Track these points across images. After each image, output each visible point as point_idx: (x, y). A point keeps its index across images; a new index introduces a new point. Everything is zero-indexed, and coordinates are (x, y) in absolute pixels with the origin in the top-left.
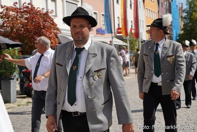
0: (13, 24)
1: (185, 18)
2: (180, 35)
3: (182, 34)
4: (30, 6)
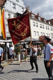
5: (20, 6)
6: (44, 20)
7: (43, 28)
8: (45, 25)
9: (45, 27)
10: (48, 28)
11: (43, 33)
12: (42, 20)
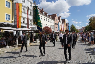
5: (29, 1)
6: (47, 14)
7: (46, 20)
8: (48, 19)
9: (48, 20)
10: (49, 21)
11: (46, 25)
12: (46, 14)
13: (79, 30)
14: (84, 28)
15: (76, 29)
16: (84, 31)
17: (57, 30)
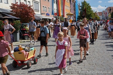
0: (16, 11)
1: (81, 9)
2: (79, 16)
3: (80, 16)
4: (23, 4)
13: (100, 15)
14: (110, 10)
15: (92, 11)
16: (109, 16)
17: (46, 13)
